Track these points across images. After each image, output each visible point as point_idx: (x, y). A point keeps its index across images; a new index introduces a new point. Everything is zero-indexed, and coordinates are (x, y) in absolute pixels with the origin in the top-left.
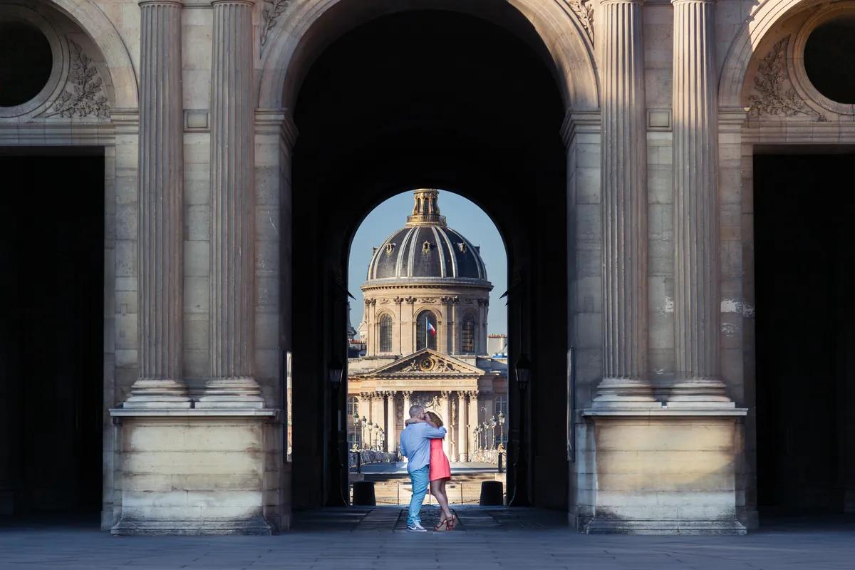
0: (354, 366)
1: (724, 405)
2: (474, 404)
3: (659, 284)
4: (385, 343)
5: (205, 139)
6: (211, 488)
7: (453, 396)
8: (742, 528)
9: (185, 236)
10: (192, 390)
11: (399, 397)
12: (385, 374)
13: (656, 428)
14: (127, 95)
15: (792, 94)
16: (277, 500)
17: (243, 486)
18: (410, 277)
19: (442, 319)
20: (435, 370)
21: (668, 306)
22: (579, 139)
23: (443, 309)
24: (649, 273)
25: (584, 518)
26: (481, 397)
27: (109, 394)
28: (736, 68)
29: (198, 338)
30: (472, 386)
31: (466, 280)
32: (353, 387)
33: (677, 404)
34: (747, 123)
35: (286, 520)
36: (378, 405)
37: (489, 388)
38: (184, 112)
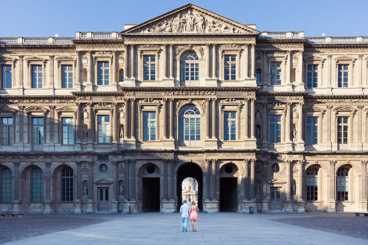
0: (182, 192)
1: (217, 201)
2: (195, 196)
3: (211, 190)
4: (185, 189)
5: (169, 177)
6: (170, 209)
7: (193, 195)
8: (218, 212)
9: (167, 186)
10: (168, 200)
11: (187, 195)
12: (186, 192)
13: (211, 204)
14: (162, 173)
15: (223, 173)
16: (176, 210)
17: (173, 208)
18: (188, 182)
19: (191, 187)
20: (191, 192)
21: (212, 192)
22: (204, 177)
23: (192, 186)
24: (210, 189)
25: (204, 211)
26: (196, 195)
27: (160, 200)
28: (218, 170)
29: (169, 195)
30: (195, 194)
31: (194, 182)
32: (182, 194)
33: (212, 201)
34: (219, 175)
35: (177, 211)
36: (185, 196)
37: (197, 194)
38: (167, 175)
